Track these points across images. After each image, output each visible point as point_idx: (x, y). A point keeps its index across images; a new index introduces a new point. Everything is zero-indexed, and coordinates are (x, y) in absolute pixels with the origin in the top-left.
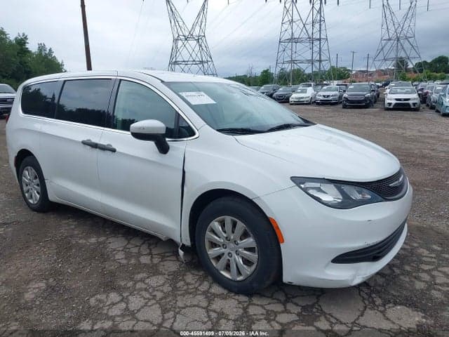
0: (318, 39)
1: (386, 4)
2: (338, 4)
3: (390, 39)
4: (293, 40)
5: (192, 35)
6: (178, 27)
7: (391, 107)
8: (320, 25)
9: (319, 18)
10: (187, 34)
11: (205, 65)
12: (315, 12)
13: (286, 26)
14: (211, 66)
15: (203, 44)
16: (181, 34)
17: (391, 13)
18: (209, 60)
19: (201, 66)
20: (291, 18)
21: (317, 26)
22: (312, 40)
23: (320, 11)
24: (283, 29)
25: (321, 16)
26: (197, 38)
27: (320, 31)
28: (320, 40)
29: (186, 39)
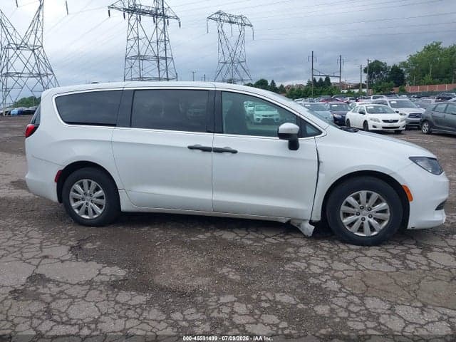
0: (163, 58)
1: (220, 30)
2: (180, 25)
3: (225, 63)
4: (140, 57)
5: (26, 44)
6: (7, 33)
7: (260, 122)
8: (165, 44)
9: (163, 38)
10: (19, 42)
11: (45, 79)
12: (159, 32)
13: (132, 43)
14: (53, 80)
15: (40, 56)
16: (11, 42)
17: (226, 39)
18: (49, 72)
19: (39, 78)
20: (136, 36)
21: (162, 45)
22: (158, 59)
23: (164, 31)
24: (129, 46)
25: (165, 36)
26: (31, 48)
27: (165, 50)
28: (166, 58)
29: (18, 49)
